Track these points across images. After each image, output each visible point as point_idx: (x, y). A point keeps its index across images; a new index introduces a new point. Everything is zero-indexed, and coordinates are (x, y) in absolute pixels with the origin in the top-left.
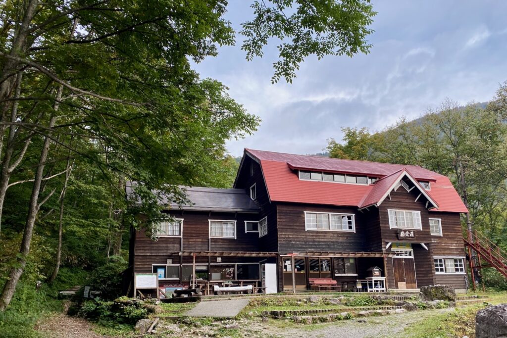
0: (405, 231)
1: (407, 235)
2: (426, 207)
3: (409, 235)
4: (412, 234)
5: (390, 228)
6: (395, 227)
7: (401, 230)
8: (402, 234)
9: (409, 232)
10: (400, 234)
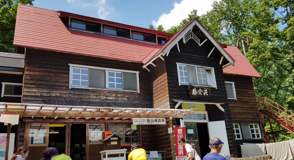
0: (197, 89)
1: (200, 94)
2: (220, 64)
3: (203, 93)
4: (206, 93)
5: (180, 85)
6: (185, 83)
7: (192, 87)
8: (194, 92)
9: (203, 89)
10: (191, 92)
